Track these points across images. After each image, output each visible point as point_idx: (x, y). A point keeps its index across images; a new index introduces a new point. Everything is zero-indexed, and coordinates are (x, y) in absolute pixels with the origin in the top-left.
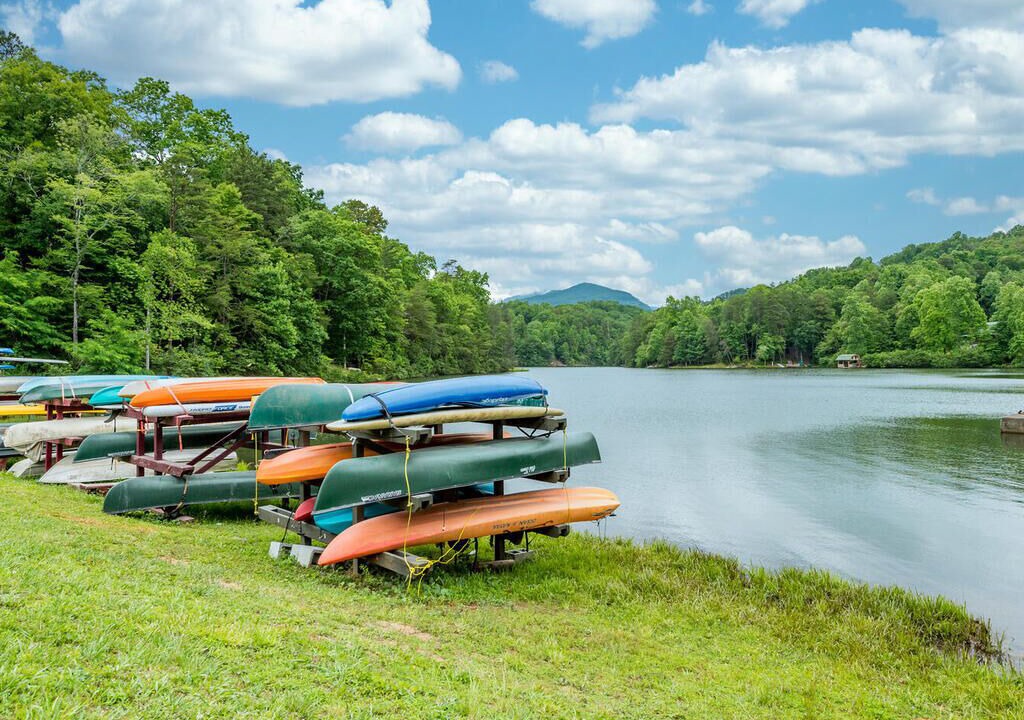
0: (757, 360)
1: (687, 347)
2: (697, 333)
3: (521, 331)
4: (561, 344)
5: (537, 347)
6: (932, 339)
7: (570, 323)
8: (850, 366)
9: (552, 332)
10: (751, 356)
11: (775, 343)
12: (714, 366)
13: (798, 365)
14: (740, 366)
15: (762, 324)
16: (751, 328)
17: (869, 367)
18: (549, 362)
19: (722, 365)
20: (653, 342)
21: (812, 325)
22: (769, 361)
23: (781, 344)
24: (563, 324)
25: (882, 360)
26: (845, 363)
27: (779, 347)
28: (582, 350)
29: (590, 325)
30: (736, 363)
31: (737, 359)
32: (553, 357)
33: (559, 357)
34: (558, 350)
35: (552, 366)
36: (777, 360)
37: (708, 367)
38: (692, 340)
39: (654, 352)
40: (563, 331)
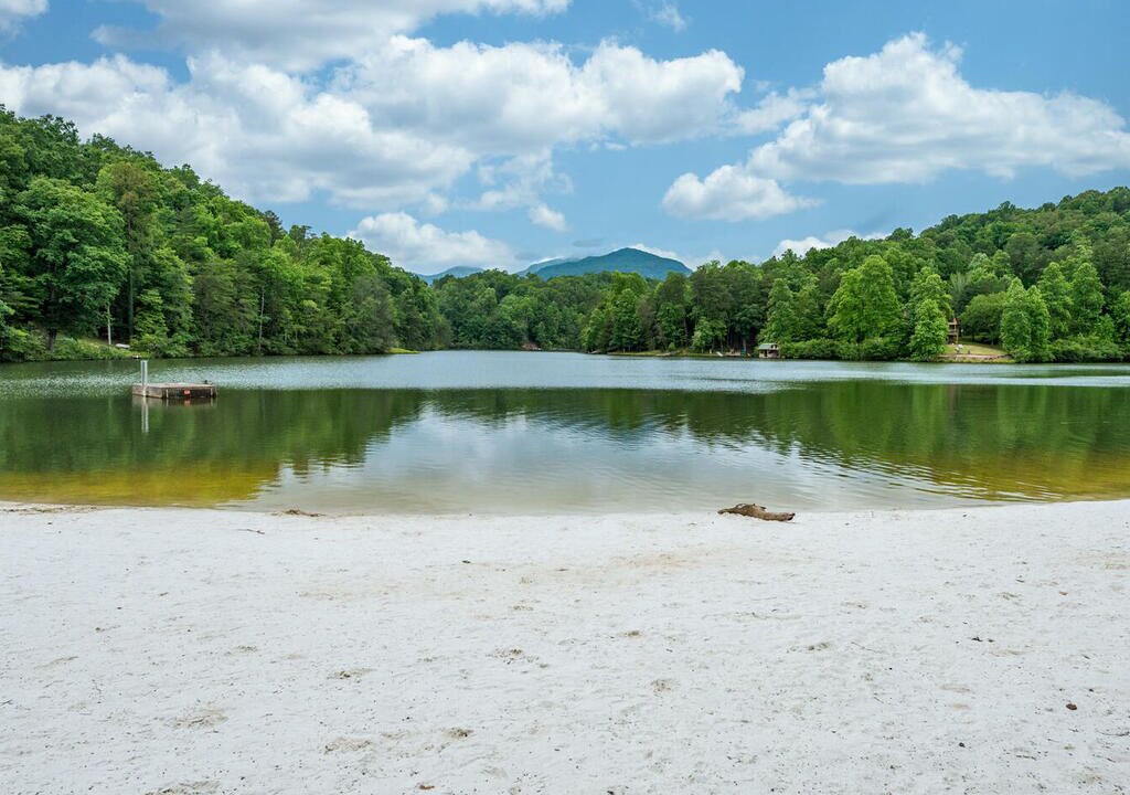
0: (693, 347)
1: (624, 331)
2: (635, 315)
3: (488, 307)
4: (536, 323)
5: (506, 326)
6: (846, 328)
7: (551, 299)
8: (769, 356)
9: (526, 309)
10: (687, 344)
11: (713, 329)
12: (649, 353)
13: (738, 354)
14: (673, 353)
15: (703, 307)
16: (691, 311)
17: (787, 358)
18: (520, 345)
19: (658, 353)
20: (593, 324)
21: (753, 309)
22: (707, 348)
23: (722, 329)
24: (541, 299)
25: (797, 350)
26: (765, 352)
27: (718, 332)
28: (563, 331)
29: (579, 302)
30: (671, 350)
31: (672, 345)
32: (525, 338)
33: (533, 338)
34: (534, 330)
35: (525, 350)
36: (717, 348)
37: (643, 353)
38: (629, 321)
39: (593, 336)
40: (540, 309)
